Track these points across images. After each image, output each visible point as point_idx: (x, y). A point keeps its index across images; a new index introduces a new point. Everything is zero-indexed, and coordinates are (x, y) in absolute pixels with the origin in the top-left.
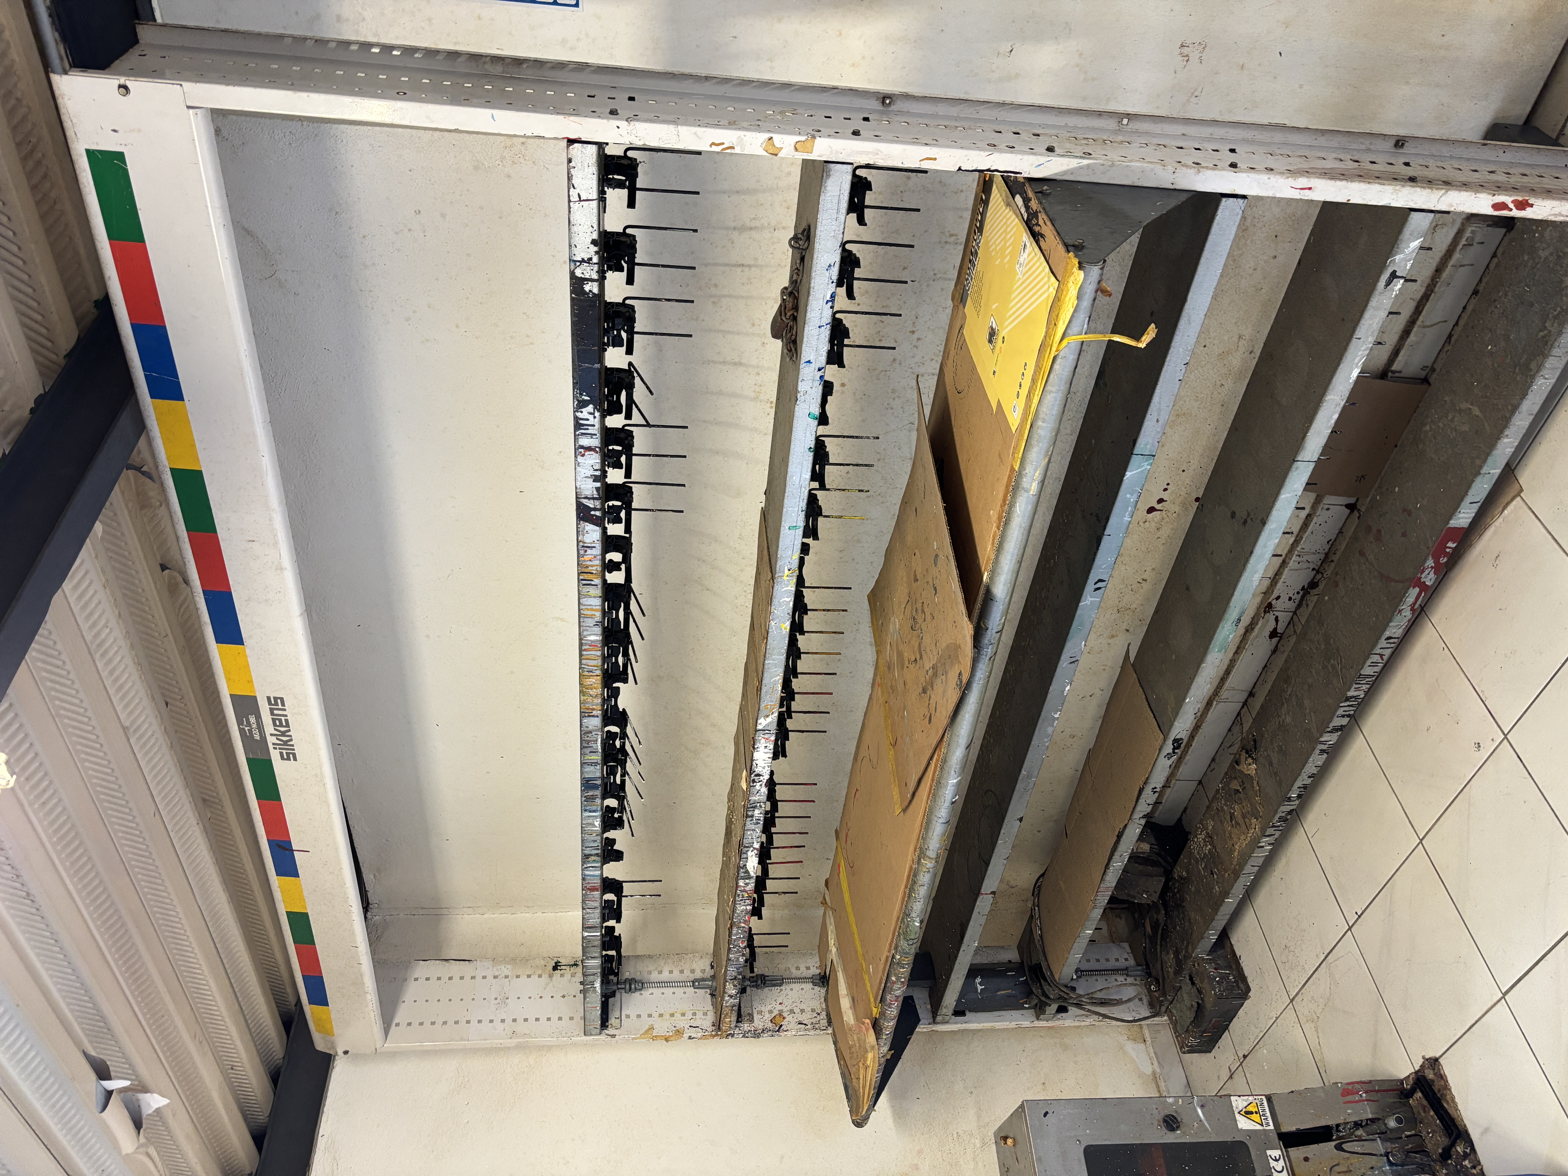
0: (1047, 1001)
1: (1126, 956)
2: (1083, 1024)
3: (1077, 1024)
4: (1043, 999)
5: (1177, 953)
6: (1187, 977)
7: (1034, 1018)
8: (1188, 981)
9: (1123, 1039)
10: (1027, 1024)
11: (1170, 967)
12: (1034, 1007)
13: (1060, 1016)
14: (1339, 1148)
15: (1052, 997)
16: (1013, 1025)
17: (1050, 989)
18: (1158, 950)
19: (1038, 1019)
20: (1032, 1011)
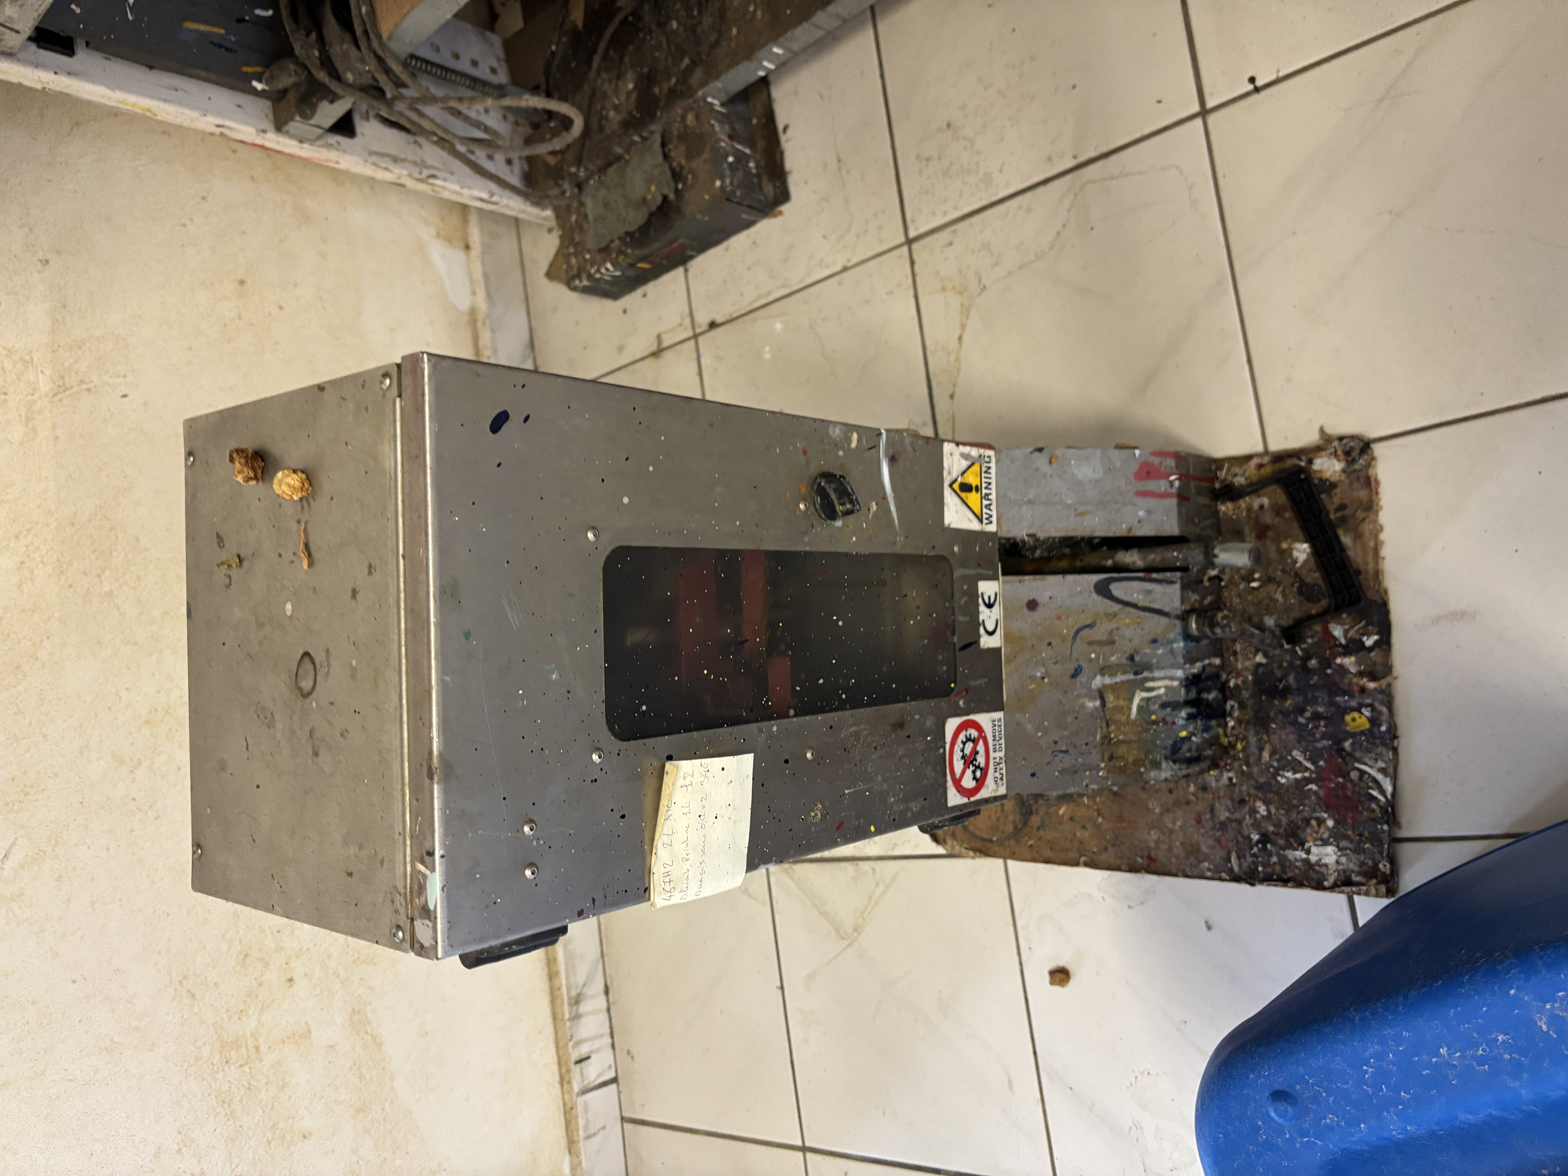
0: (333, 85)
1: (495, 64)
2: (381, 175)
3: (368, 170)
4: (322, 76)
5: (646, 82)
6: (658, 138)
7: (268, 125)
8: (657, 146)
9: (427, 234)
10: (245, 131)
11: (616, 108)
12: (277, 98)
13: (334, 139)
14: (1103, 590)
15: (350, 77)
16: (207, 123)
17: (353, 52)
18: (595, 65)
19: (279, 127)
20: (268, 104)
